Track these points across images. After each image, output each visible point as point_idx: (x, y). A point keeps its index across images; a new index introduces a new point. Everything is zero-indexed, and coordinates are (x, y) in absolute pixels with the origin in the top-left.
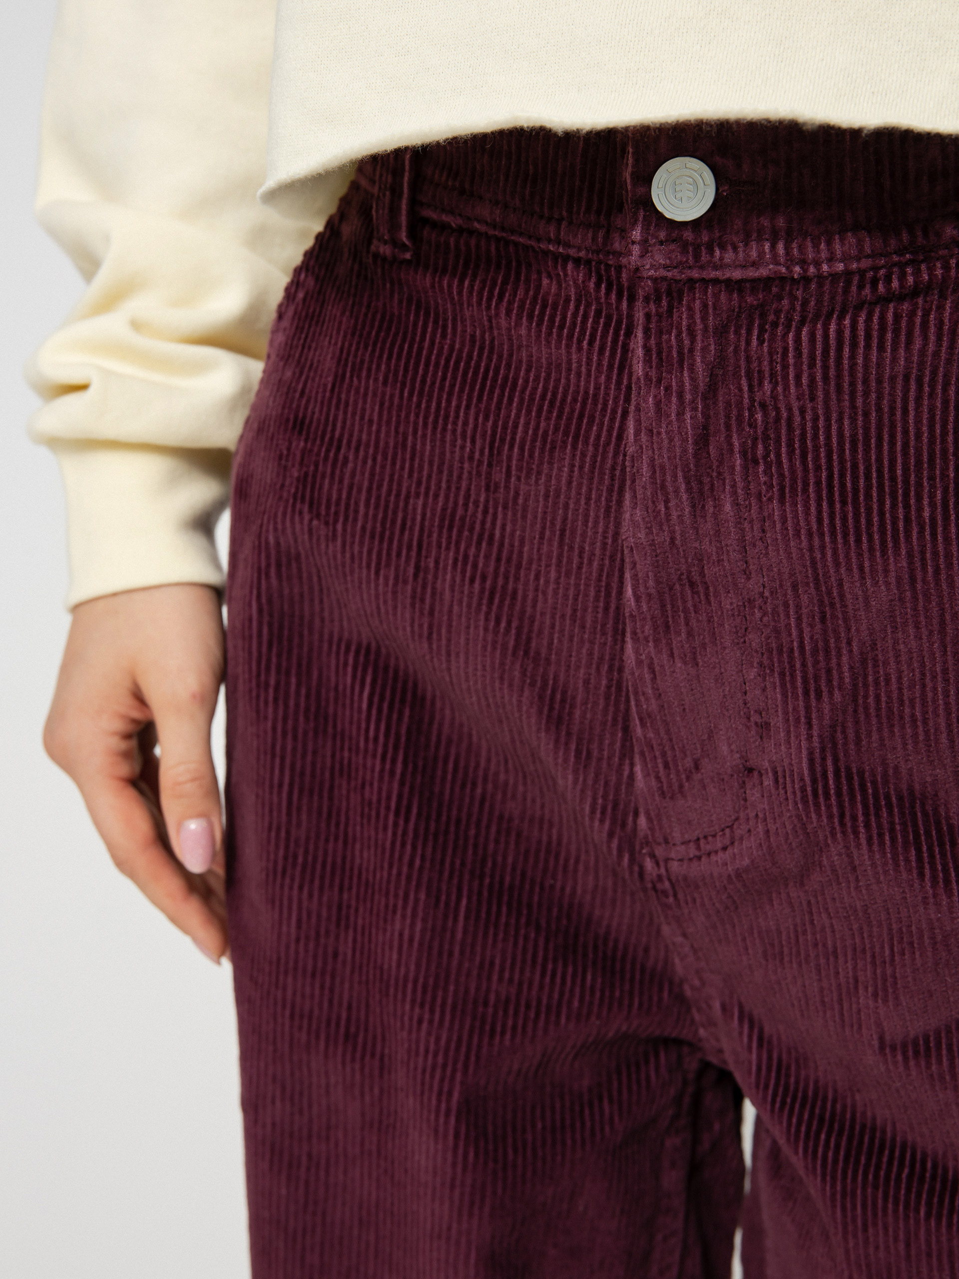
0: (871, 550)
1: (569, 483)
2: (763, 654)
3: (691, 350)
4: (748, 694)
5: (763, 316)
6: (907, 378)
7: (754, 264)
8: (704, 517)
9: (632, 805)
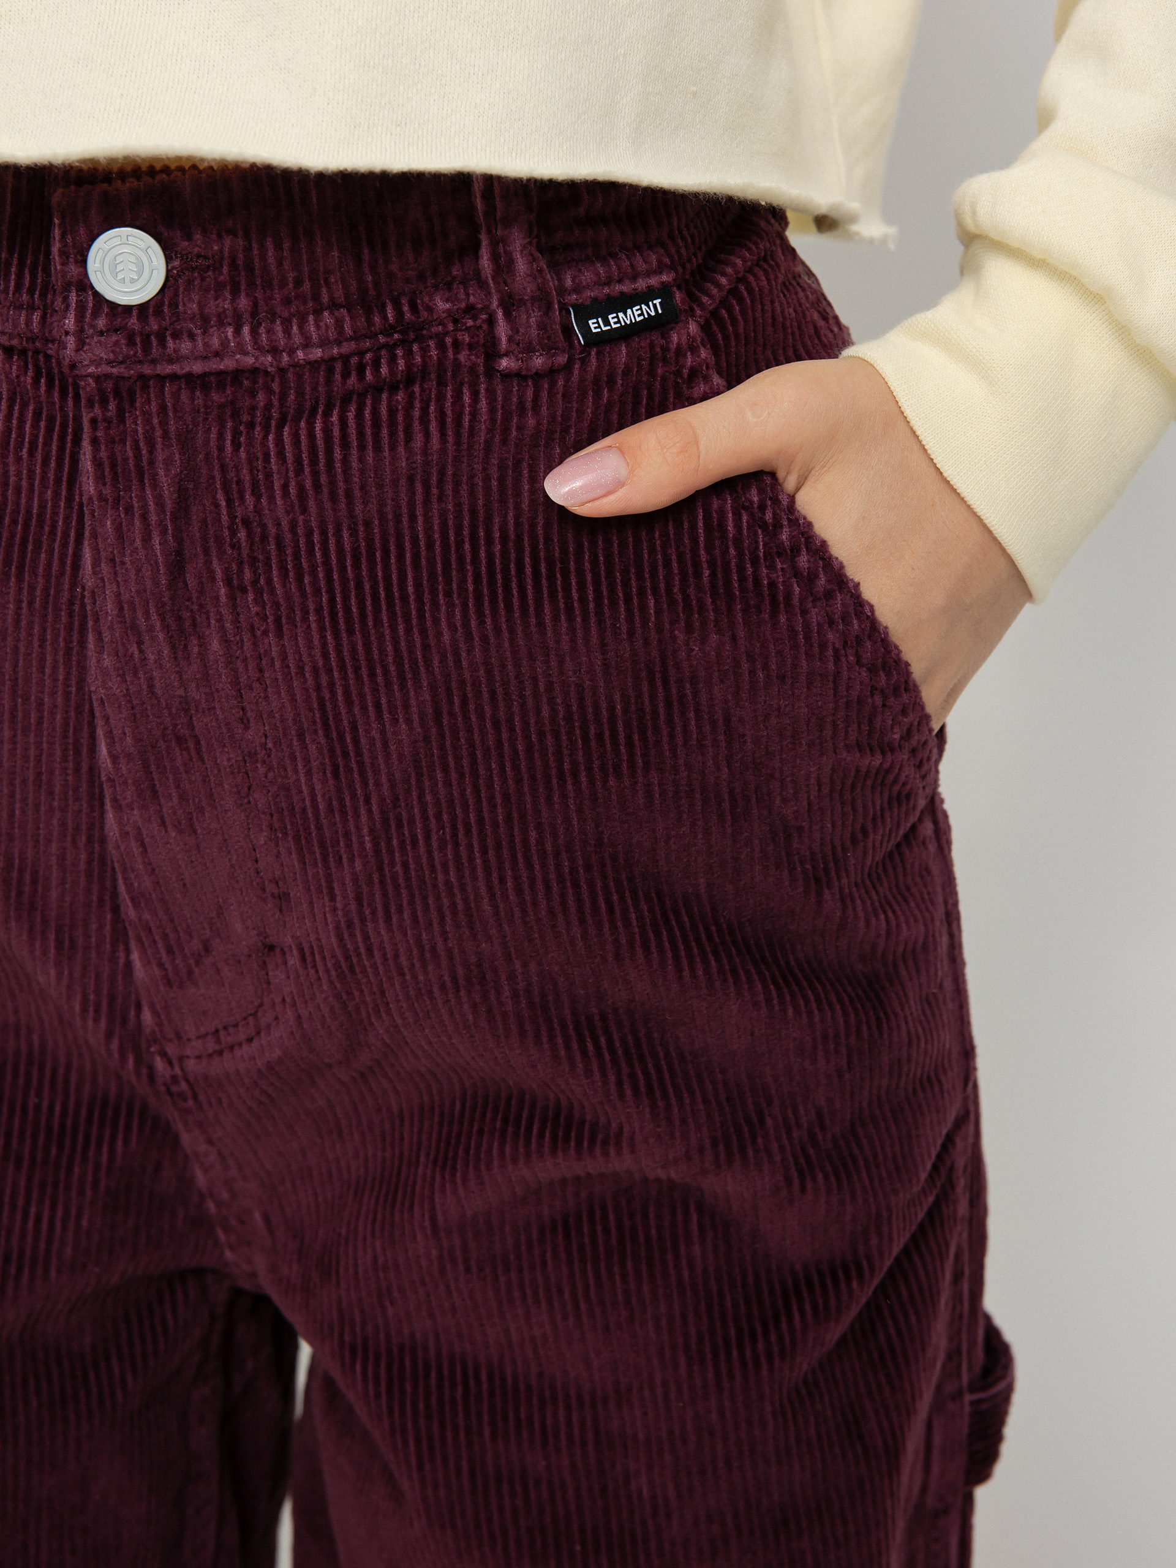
0: (388, 684)
1: (17, 622)
2: (272, 815)
3: (152, 463)
4: (260, 862)
5: (236, 415)
6: (411, 480)
7: (217, 354)
8: (187, 658)
9: (133, 997)
